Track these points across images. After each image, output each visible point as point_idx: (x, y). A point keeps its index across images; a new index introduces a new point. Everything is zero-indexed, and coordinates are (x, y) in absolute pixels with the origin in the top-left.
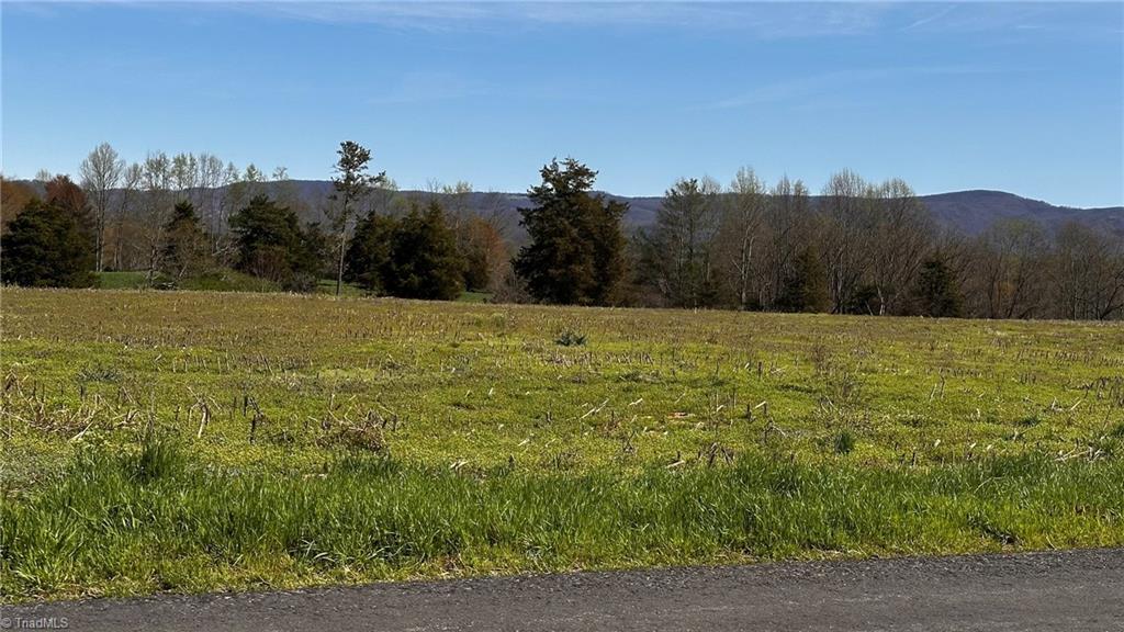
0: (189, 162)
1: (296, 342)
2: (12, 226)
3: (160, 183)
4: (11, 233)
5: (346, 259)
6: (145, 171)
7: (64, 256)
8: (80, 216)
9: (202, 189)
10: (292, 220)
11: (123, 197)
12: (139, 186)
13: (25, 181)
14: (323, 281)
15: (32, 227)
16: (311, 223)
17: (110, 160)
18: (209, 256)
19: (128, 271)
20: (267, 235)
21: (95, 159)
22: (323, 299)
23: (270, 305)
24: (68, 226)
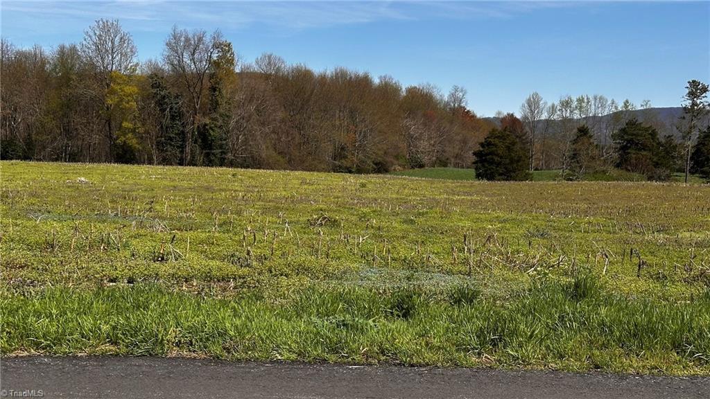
0: (586, 101)
1: (661, 214)
2: (482, 145)
3: (568, 115)
4: (481, 149)
5: (692, 159)
6: (559, 108)
7: (512, 162)
8: (520, 138)
9: (594, 117)
10: (653, 134)
11: (546, 124)
12: (556, 117)
13: (489, 118)
14: (675, 174)
15: (493, 145)
16: (667, 136)
17: (538, 102)
18: (599, 159)
19: (549, 169)
20: (637, 144)
21: (529, 103)
22: (678, 186)
23: (640, 190)
24: (514, 144)
